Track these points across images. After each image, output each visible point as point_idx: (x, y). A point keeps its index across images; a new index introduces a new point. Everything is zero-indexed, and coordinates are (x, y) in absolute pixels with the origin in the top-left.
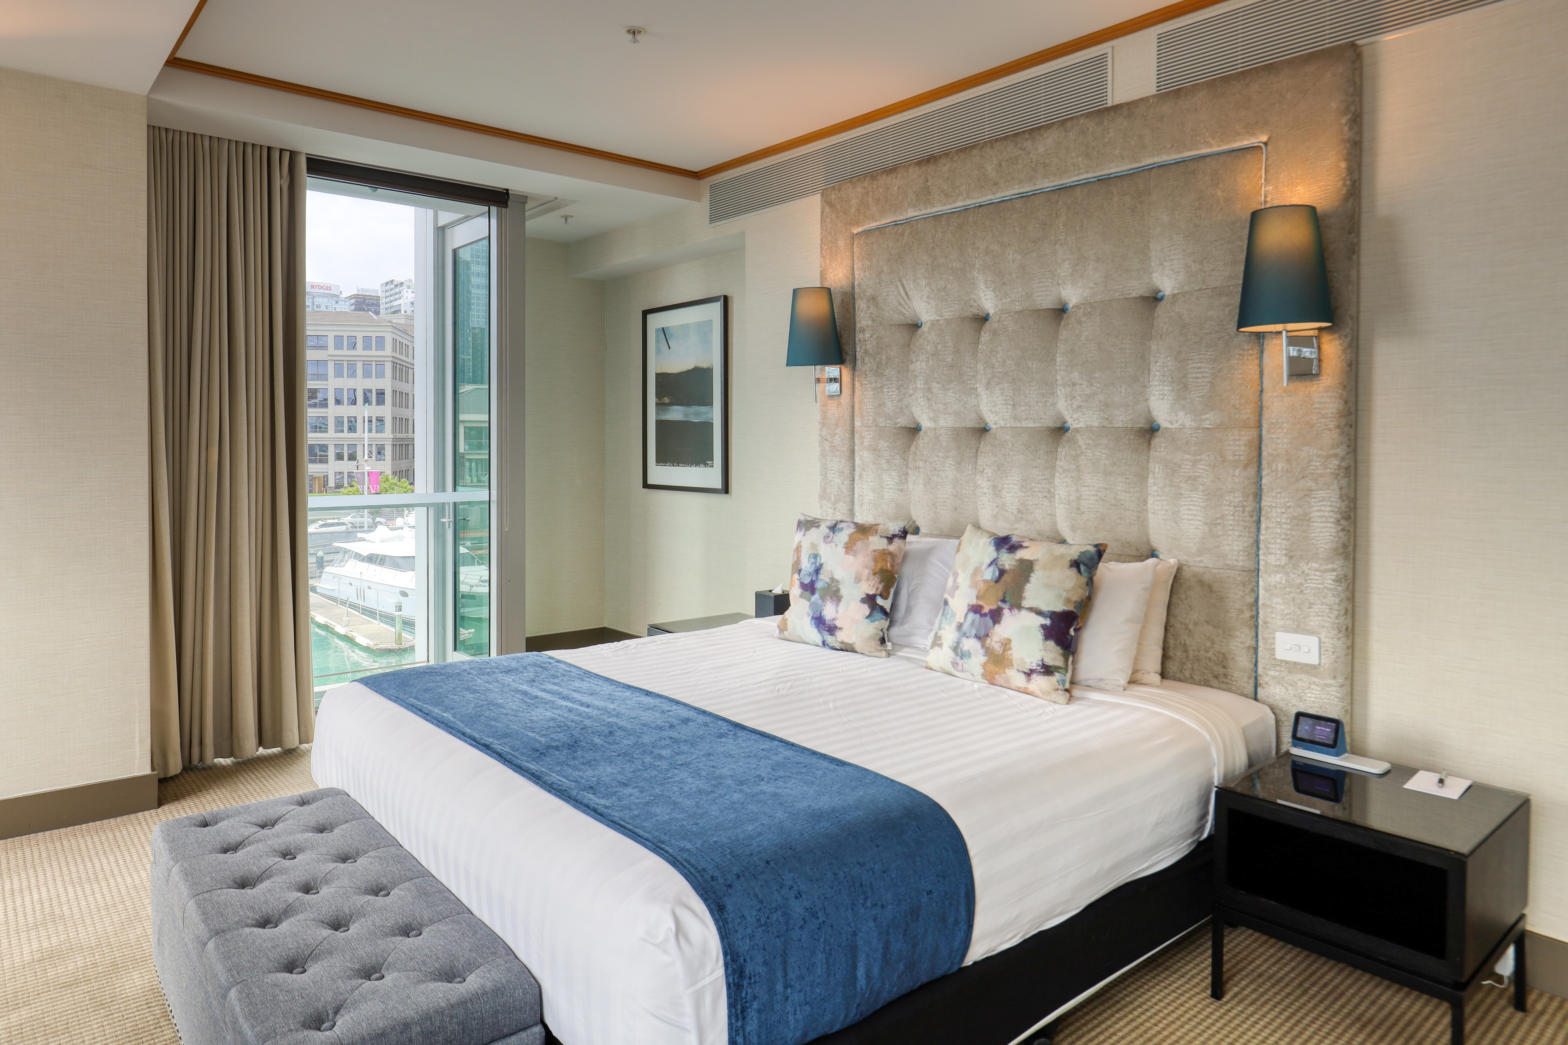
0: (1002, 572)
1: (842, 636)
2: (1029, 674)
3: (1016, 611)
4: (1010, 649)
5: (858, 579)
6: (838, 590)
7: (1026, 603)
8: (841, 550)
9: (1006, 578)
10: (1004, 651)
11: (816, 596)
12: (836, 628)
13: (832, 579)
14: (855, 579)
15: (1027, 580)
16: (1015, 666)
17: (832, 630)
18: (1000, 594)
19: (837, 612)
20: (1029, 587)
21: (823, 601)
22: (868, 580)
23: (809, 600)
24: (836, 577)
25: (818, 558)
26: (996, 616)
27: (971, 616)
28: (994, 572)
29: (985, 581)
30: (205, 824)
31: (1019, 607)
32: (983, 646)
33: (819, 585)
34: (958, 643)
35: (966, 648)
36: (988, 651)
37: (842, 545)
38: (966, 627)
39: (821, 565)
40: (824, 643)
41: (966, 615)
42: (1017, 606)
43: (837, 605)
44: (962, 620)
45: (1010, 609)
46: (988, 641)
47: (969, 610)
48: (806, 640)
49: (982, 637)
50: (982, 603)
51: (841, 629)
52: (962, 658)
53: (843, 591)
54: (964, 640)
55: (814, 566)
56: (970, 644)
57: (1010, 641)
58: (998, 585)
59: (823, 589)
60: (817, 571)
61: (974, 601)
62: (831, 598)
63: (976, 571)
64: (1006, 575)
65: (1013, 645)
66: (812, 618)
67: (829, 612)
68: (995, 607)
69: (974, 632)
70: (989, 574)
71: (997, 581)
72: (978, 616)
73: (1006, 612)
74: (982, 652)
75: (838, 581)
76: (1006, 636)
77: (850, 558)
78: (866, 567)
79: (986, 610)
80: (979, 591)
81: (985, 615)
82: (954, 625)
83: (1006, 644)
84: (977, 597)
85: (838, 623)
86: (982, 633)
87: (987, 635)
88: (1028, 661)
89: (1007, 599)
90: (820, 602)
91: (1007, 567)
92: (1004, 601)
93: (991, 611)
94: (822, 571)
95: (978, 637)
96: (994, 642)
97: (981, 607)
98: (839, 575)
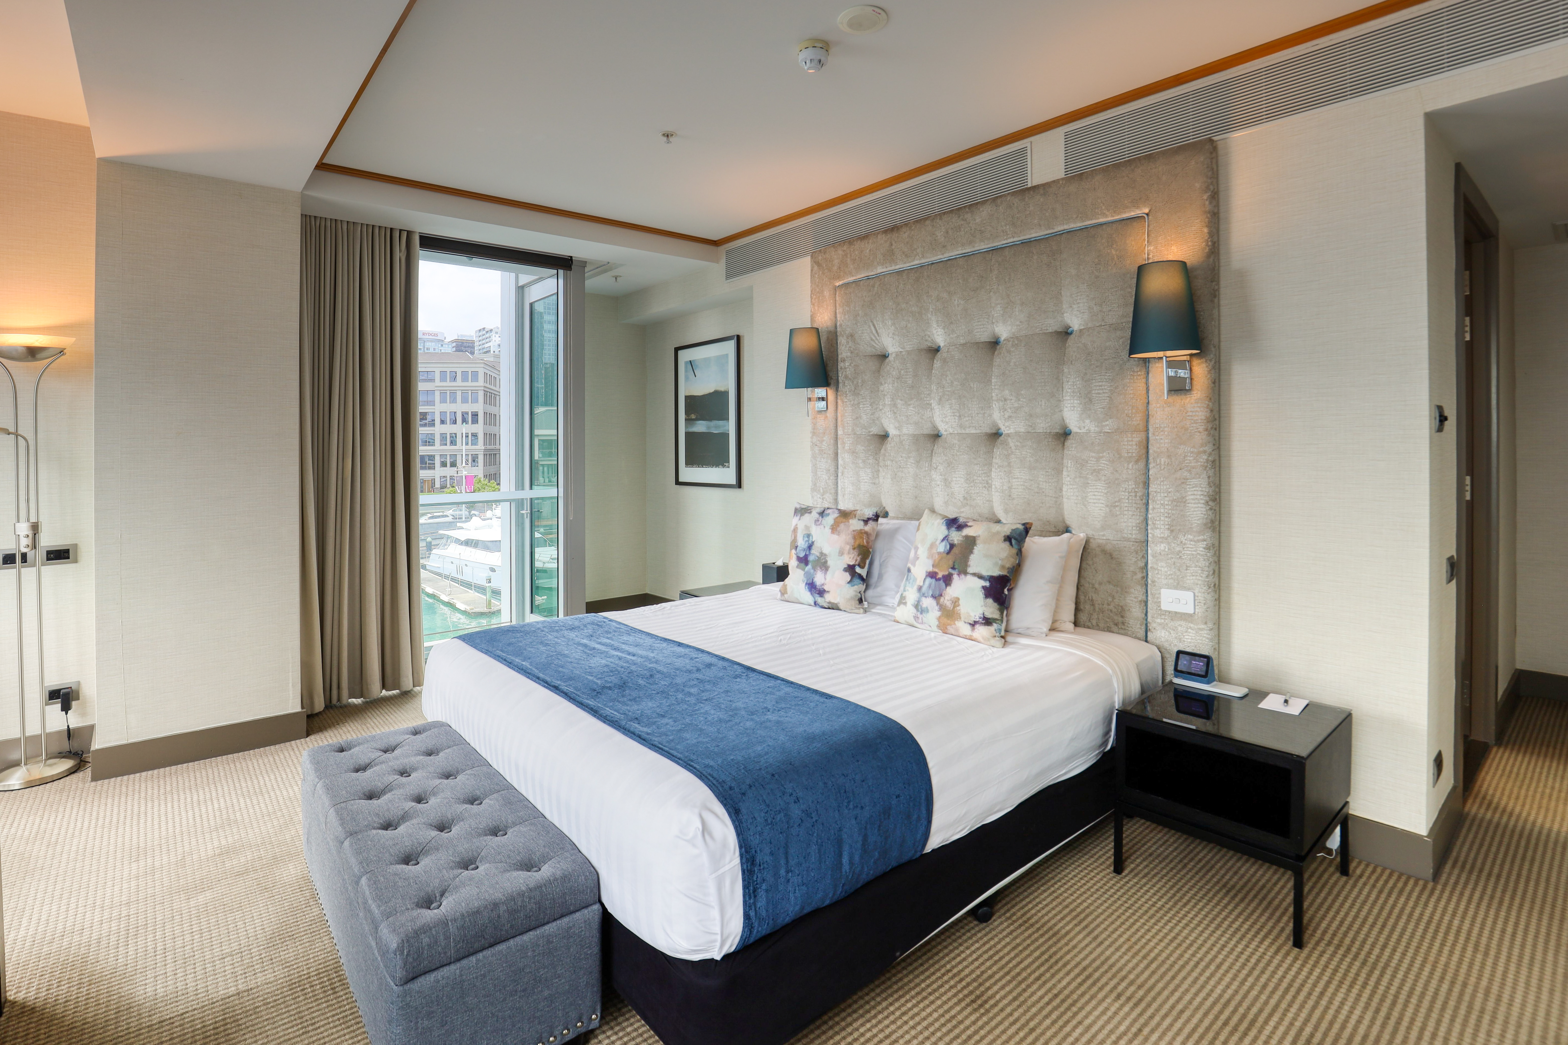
0: (952, 546)
1: (829, 598)
2: (973, 625)
3: (963, 576)
4: (959, 605)
5: (841, 553)
6: (826, 562)
7: (970, 570)
8: (828, 530)
9: (955, 550)
10: (954, 607)
11: (809, 567)
12: (824, 591)
13: (822, 553)
14: (840, 552)
15: (971, 552)
16: (963, 619)
17: (821, 593)
18: (951, 563)
19: (825, 579)
20: (972, 557)
21: (815, 570)
22: (849, 553)
23: (803, 570)
24: (824, 551)
25: (811, 537)
26: (947, 580)
27: (929, 580)
28: (946, 546)
29: (939, 553)
30: (342, 750)
31: (966, 573)
32: (938, 604)
33: (811, 558)
34: (919, 602)
35: (924, 606)
36: (942, 608)
37: (829, 527)
38: (924, 589)
39: (813, 543)
40: (816, 603)
41: (925, 579)
42: (964, 572)
43: (826, 573)
44: (921, 584)
45: (959, 575)
46: (942, 599)
47: (927, 576)
48: (802, 601)
49: (937, 597)
50: (936, 570)
51: (828, 592)
52: (921, 613)
53: (830, 563)
54: (923, 599)
55: (807, 543)
56: (928, 602)
57: (958, 599)
58: (950, 556)
59: (814, 561)
60: (810, 547)
61: (931, 569)
62: (821, 568)
63: (932, 546)
64: (955, 548)
65: (961, 602)
66: (806, 584)
67: (819, 579)
68: (946, 573)
69: (931, 593)
70: (942, 547)
71: (948, 553)
72: (934, 580)
73: (955, 577)
74: (937, 608)
75: (825, 555)
76: (955, 595)
77: (835, 537)
78: (848, 544)
79: (940, 576)
80: (935, 561)
81: (939, 579)
82: (915, 588)
83: (956, 602)
84: (933, 566)
85: (826, 588)
86: (937, 593)
87: (941, 595)
88: (972, 614)
89: (956, 566)
90: (812, 571)
91: (956, 542)
92: (953, 568)
93: (944, 576)
94: (813, 547)
95: (933, 597)
96: (946, 600)
97: (936, 573)
98: (826, 550)
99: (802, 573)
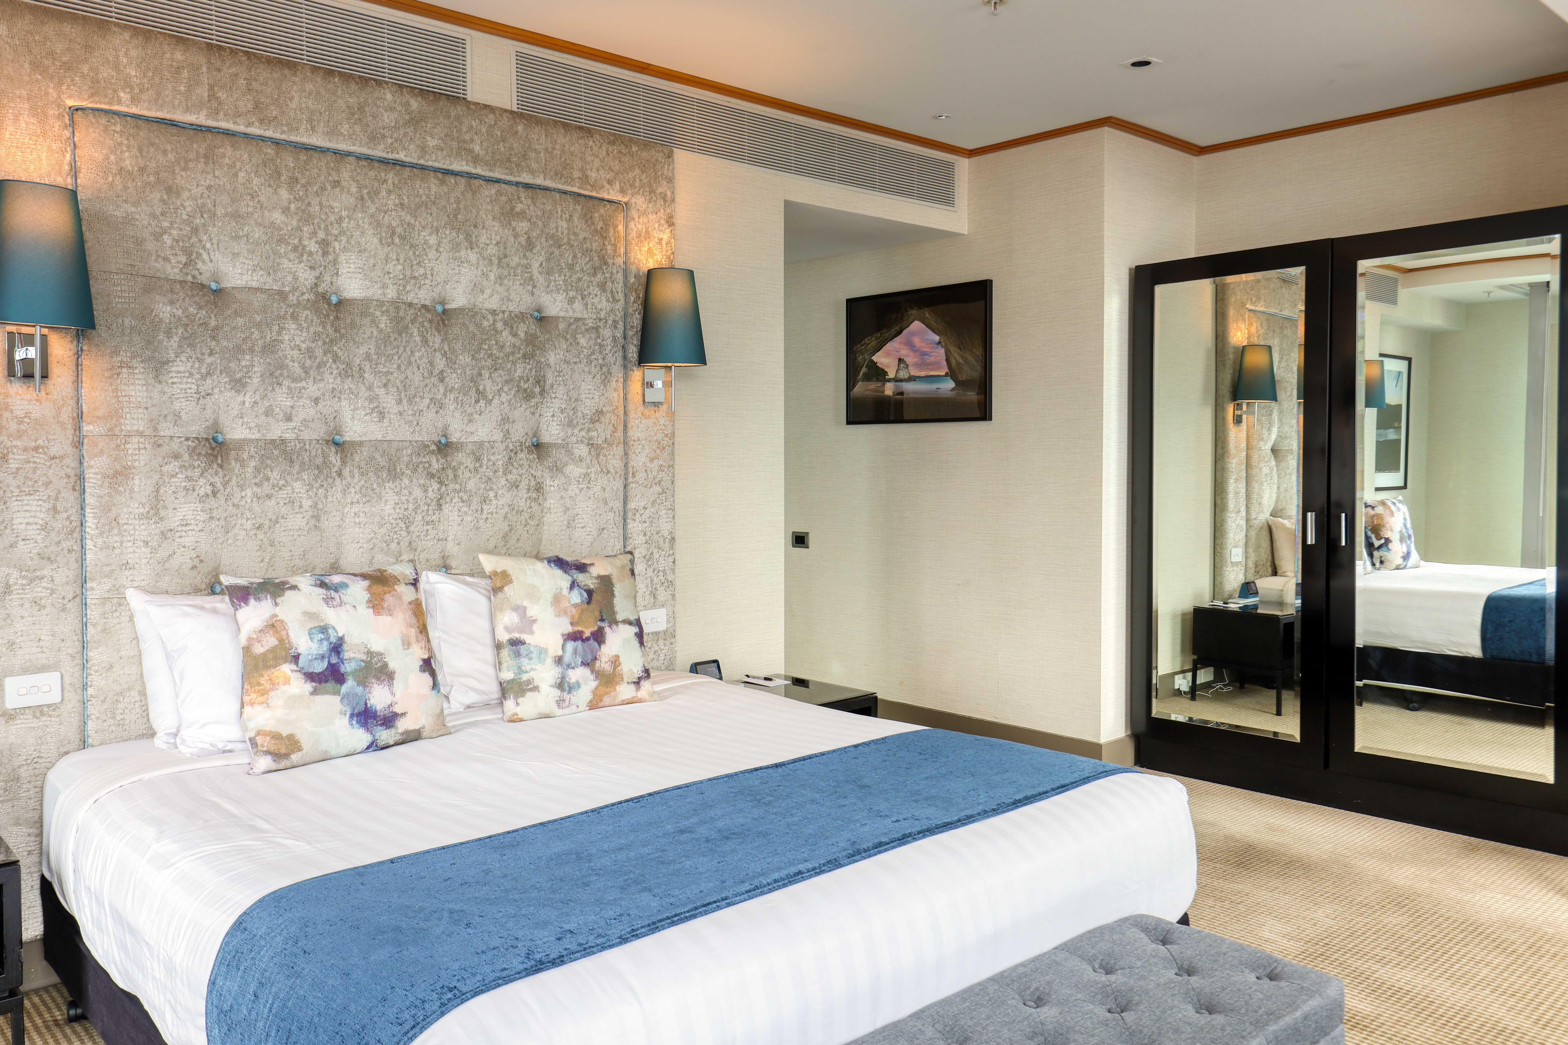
0: (590, 593)
1: (405, 724)
2: (637, 683)
3: (615, 627)
4: (620, 664)
5: (406, 644)
6: (385, 665)
7: (620, 617)
8: (365, 612)
9: (595, 596)
10: (614, 669)
11: (350, 684)
12: (395, 716)
13: (369, 653)
14: (403, 644)
15: (613, 595)
16: (625, 680)
17: (389, 720)
18: (597, 614)
19: (393, 694)
20: (617, 601)
21: (365, 686)
22: (418, 641)
23: (337, 693)
24: (375, 648)
25: (330, 631)
26: (599, 637)
27: (570, 645)
28: (581, 595)
29: (575, 606)
31: (616, 623)
32: (592, 672)
33: (347, 668)
34: (563, 678)
35: (573, 680)
36: (599, 675)
37: (364, 605)
38: (567, 658)
39: (341, 639)
40: (374, 745)
41: (563, 646)
42: (614, 622)
43: (391, 685)
44: (560, 653)
45: (610, 626)
46: (598, 664)
47: (565, 640)
48: (342, 751)
49: (589, 663)
50: (580, 629)
51: (404, 714)
52: (569, 692)
53: (392, 665)
54: (571, 673)
55: (325, 643)
56: (580, 674)
57: (618, 656)
58: (593, 606)
59: (355, 673)
60: (337, 648)
61: (569, 629)
62: (378, 679)
63: (557, 599)
64: (594, 595)
65: (621, 660)
66: (352, 716)
67: (379, 698)
68: (596, 628)
69: (579, 660)
70: (576, 597)
71: (589, 603)
72: (579, 643)
73: (607, 630)
74: (592, 677)
75: (380, 654)
76: (614, 653)
77: (385, 620)
78: (411, 626)
79: (587, 633)
80: (572, 617)
81: (588, 639)
82: (549, 661)
83: (615, 661)
84: (572, 624)
85: (397, 709)
86: (589, 657)
87: (596, 659)
88: (635, 670)
89: (605, 617)
90: (359, 690)
91: (592, 587)
92: (602, 620)
93: (593, 634)
94: (345, 647)
95: (584, 664)
96: (603, 663)
97: (581, 632)
98: (377, 645)
99: (336, 699)
